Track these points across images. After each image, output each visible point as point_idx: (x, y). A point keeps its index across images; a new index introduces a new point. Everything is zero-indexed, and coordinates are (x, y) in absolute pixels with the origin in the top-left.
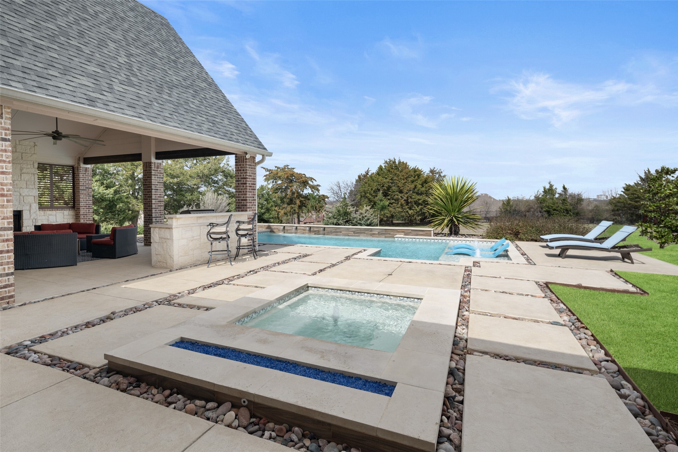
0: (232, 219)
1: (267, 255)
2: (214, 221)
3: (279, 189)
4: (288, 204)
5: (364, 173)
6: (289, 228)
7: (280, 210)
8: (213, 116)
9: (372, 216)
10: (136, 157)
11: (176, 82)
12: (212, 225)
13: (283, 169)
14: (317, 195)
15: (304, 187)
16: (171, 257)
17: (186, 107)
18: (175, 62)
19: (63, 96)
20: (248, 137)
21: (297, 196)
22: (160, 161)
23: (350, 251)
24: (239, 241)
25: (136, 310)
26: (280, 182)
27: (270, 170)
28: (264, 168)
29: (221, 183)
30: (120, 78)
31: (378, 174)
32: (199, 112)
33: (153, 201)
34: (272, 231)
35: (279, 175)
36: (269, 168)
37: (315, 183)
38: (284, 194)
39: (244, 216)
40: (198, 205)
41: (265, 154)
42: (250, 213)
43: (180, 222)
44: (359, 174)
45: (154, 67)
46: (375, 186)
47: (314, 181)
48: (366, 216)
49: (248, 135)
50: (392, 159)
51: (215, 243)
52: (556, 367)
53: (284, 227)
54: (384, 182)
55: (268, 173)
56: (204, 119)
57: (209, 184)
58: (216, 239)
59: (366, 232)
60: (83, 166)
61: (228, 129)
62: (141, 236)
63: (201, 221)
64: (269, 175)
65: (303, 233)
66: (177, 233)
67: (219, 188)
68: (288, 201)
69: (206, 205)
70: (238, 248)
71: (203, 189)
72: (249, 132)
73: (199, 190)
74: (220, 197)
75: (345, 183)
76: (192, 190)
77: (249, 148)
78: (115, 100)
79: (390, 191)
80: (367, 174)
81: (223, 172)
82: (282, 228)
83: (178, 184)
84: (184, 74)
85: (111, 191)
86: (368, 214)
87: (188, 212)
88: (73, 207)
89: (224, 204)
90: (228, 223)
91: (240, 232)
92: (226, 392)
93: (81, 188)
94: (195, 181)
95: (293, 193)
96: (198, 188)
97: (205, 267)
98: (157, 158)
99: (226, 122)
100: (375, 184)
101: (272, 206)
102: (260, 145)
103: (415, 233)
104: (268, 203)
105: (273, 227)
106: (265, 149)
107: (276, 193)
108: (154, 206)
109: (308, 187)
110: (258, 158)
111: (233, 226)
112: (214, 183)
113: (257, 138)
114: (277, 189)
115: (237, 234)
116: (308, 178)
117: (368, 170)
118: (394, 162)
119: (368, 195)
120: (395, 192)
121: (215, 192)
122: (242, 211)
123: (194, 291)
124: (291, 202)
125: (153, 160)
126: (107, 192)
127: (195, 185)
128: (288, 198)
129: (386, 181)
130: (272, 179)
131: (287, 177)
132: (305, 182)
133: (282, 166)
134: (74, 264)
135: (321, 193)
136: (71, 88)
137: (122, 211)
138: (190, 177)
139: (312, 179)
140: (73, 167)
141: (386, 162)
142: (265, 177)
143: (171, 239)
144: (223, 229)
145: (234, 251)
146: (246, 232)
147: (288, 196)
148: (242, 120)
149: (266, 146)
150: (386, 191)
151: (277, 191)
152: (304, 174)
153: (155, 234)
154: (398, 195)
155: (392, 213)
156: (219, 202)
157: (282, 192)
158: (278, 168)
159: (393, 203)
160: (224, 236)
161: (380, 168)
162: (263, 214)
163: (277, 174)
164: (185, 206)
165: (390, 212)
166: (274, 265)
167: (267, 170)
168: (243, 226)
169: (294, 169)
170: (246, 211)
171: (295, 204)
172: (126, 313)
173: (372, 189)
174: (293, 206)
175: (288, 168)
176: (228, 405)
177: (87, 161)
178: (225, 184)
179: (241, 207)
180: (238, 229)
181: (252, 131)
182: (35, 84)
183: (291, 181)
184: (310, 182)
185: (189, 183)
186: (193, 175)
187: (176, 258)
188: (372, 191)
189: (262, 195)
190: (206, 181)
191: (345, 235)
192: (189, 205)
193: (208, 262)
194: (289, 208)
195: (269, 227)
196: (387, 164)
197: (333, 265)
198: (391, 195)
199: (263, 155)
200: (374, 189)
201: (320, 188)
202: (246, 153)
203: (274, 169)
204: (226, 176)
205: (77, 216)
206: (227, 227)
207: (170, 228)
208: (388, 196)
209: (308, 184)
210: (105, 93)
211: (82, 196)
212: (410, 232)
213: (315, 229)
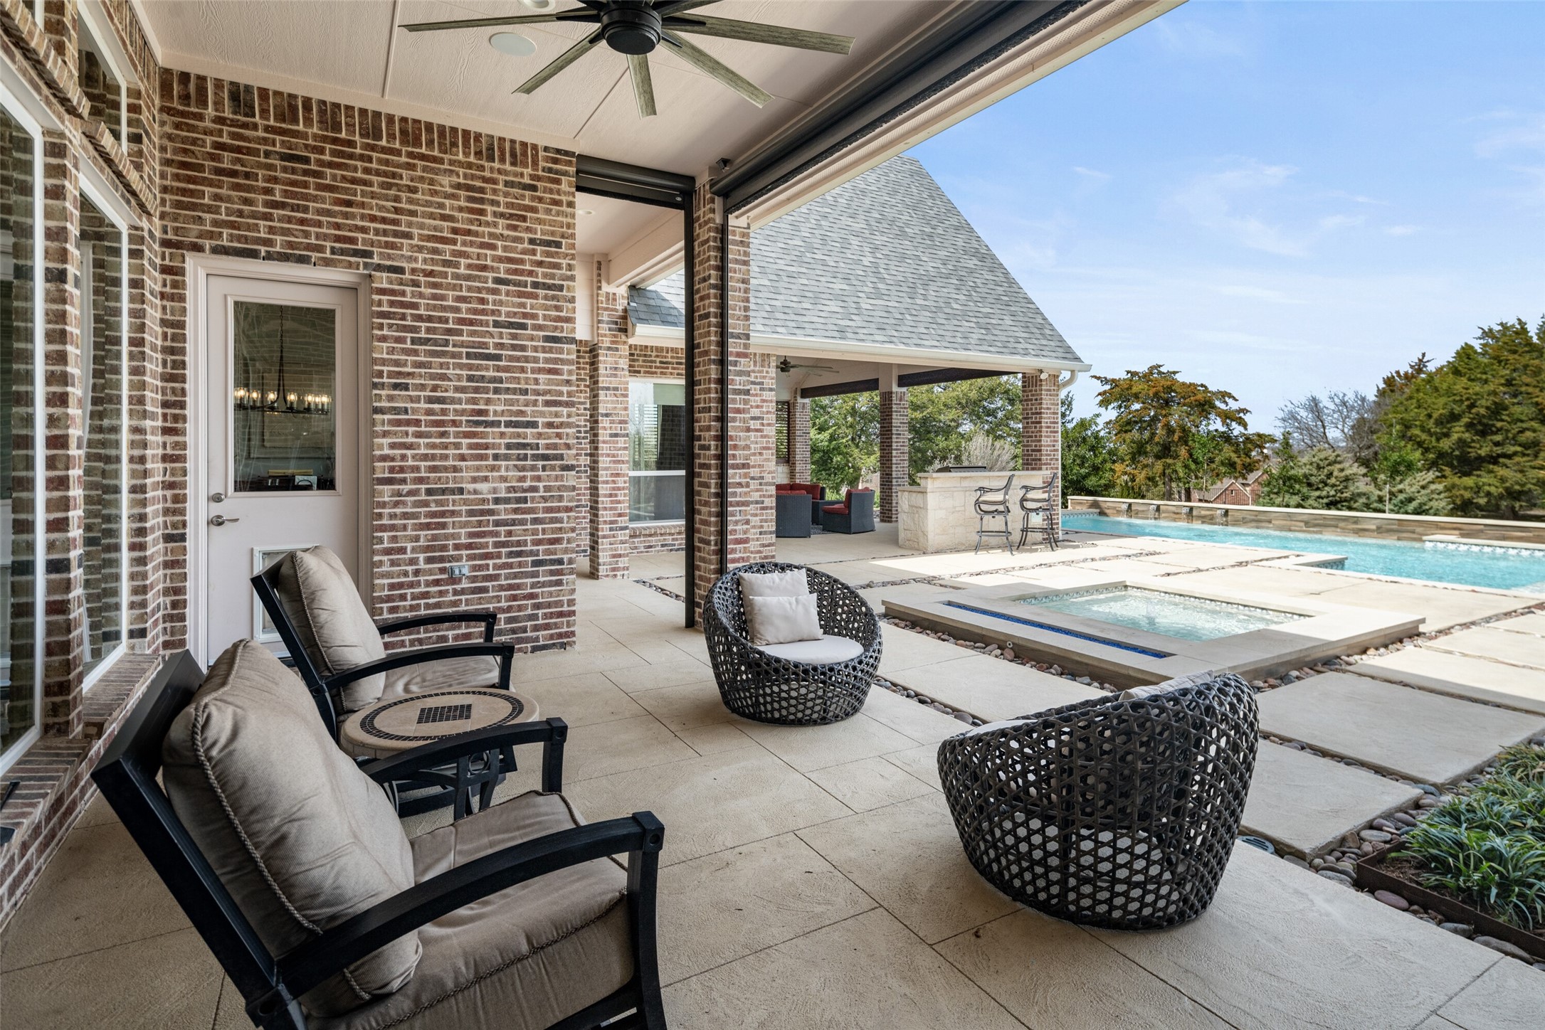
0: (1015, 482)
1: (1078, 547)
2: (985, 484)
3: (1136, 422)
4: (1158, 457)
5: (1405, 368)
6: (1141, 508)
7: (1136, 472)
8: (987, 316)
9: (1423, 492)
10: (871, 385)
11: (933, 272)
12: (982, 489)
13: (1145, 376)
14: (1242, 435)
15: (1200, 415)
16: (925, 534)
17: (947, 310)
18: (930, 236)
19: (818, 333)
20: (1044, 342)
21: (1180, 438)
22: (904, 389)
23: (1263, 552)
24: (1026, 518)
25: (893, 584)
26: (1137, 406)
27: (1113, 381)
28: (1098, 378)
29: (1000, 415)
30: (866, 289)
31: (1455, 370)
32: (965, 315)
33: (894, 453)
34: (1102, 513)
35: (1135, 390)
36: (1110, 377)
37: (1233, 405)
38: (1147, 434)
39: (1036, 478)
40: (958, 458)
41: (1076, 368)
42: (1046, 473)
43: (938, 484)
44: (1387, 374)
45: (903, 257)
46: (1440, 406)
47: (1230, 401)
48: (1401, 491)
49: (1045, 338)
50: (1511, 321)
51: (986, 518)
52: (1485, 703)
53: (1130, 505)
54: (1477, 394)
55: (1107, 387)
56: (972, 325)
57: (979, 418)
58: (986, 512)
59: (1342, 524)
60: (800, 400)
61: (1010, 333)
62: (876, 509)
63: (966, 483)
64: (1110, 392)
65: (1175, 520)
66: (932, 500)
67: (998, 425)
68: (1156, 449)
69: (973, 459)
70: (1025, 530)
71: (966, 427)
72: (1048, 332)
73: (960, 430)
74: (998, 444)
75: (1337, 401)
76: (947, 431)
77: (1047, 363)
78: (865, 324)
79: (1502, 420)
80: (1420, 371)
81: (1007, 392)
82: (1125, 507)
83: (924, 421)
84: (943, 253)
85: (826, 435)
86: (1411, 485)
87: (947, 469)
88: (788, 462)
89: (1006, 457)
90: (1007, 487)
91: (1029, 505)
92: (992, 635)
93: (798, 433)
94: (952, 414)
95: (1170, 431)
96: (958, 425)
97: (972, 554)
98: (900, 385)
99: (1008, 321)
100: (1442, 400)
101: (1104, 461)
102: (1069, 354)
103: (1498, 533)
104: (1095, 456)
105: (1103, 505)
106: (1077, 359)
107: (1126, 432)
108: (894, 460)
109: (1212, 416)
110: (1066, 375)
111: (1015, 495)
112: (989, 415)
113: (1062, 341)
114: (1129, 423)
115: (1023, 507)
116: (1214, 394)
117: (1420, 360)
118: (1523, 330)
119: (1416, 431)
120: (1522, 421)
121: (988, 433)
122: (1033, 469)
123: (959, 575)
124: (1166, 451)
125: (895, 388)
126: (821, 437)
127: (953, 420)
128: (1158, 443)
129: (1485, 392)
130: (1116, 400)
131: (1156, 394)
132: (1203, 402)
133: (1142, 368)
134: (807, 535)
135: (1252, 430)
136: (822, 320)
137: (840, 468)
138: (945, 405)
139: (1224, 395)
140: (788, 403)
141: (1488, 333)
142: (1100, 398)
143: (925, 508)
144: (999, 497)
145: (1016, 536)
146: (1039, 505)
147: (1157, 439)
148: (1038, 312)
149: (1079, 354)
150: (1485, 421)
151: (1128, 428)
152: (1202, 385)
153: (903, 500)
154: (1534, 431)
155: (1508, 485)
156: (996, 453)
157: (1141, 430)
158: (1134, 374)
159: (1515, 453)
160: (1001, 508)
161: (1466, 353)
162: (1085, 477)
163: (1130, 388)
164: (937, 462)
165: (1503, 480)
166: (1085, 560)
167: (1105, 381)
168: (1031, 495)
169: (1175, 373)
170: (1040, 469)
171: (1176, 457)
172: (884, 584)
173: (1430, 416)
174: (1169, 461)
175: (1160, 373)
176: (995, 646)
177: (806, 393)
178: (1009, 416)
179: (1031, 461)
180: (1023, 500)
181: (1053, 330)
182: (793, 324)
183: (1167, 403)
184: (1218, 403)
185: (942, 417)
186: (949, 402)
187: (931, 536)
188: (1432, 421)
189: (1084, 439)
190: (972, 413)
191: (1281, 528)
192: (944, 458)
193: (977, 548)
194: (1159, 466)
195: (1095, 505)
196: (1493, 337)
197: (1200, 570)
198: (1507, 431)
199: (1073, 372)
200: (1435, 415)
201: (1247, 418)
202: (1041, 371)
203: (1124, 376)
204: (1012, 402)
205: (792, 474)
206: (1006, 493)
207: (924, 493)
208: (1496, 433)
209: (1213, 407)
210: (853, 317)
211: (798, 445)
212: (1482, 531)
213: (1203, 513)
